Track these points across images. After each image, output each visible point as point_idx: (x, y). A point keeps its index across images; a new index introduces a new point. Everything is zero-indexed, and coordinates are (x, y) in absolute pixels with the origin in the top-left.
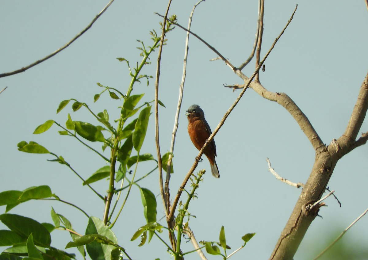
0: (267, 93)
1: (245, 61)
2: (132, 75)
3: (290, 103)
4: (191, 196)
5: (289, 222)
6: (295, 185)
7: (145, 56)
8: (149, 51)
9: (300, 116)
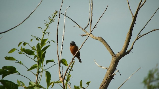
0: (94, 37)
1: (86, 27)
2: (43, 32)
3: (103, 40)
4: (70, 70)
5: (103, 81)
6: (105, 68)
7: (47, 26)
8: (48, 24)
9: (106, 45)
